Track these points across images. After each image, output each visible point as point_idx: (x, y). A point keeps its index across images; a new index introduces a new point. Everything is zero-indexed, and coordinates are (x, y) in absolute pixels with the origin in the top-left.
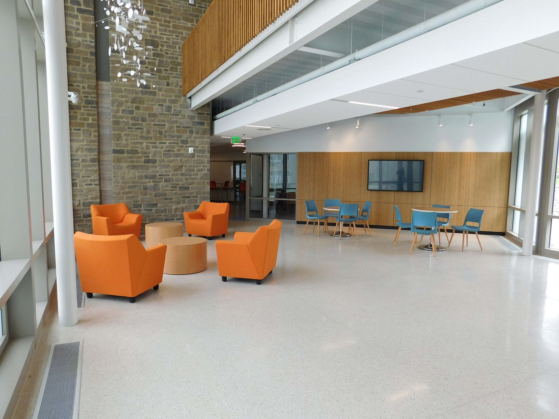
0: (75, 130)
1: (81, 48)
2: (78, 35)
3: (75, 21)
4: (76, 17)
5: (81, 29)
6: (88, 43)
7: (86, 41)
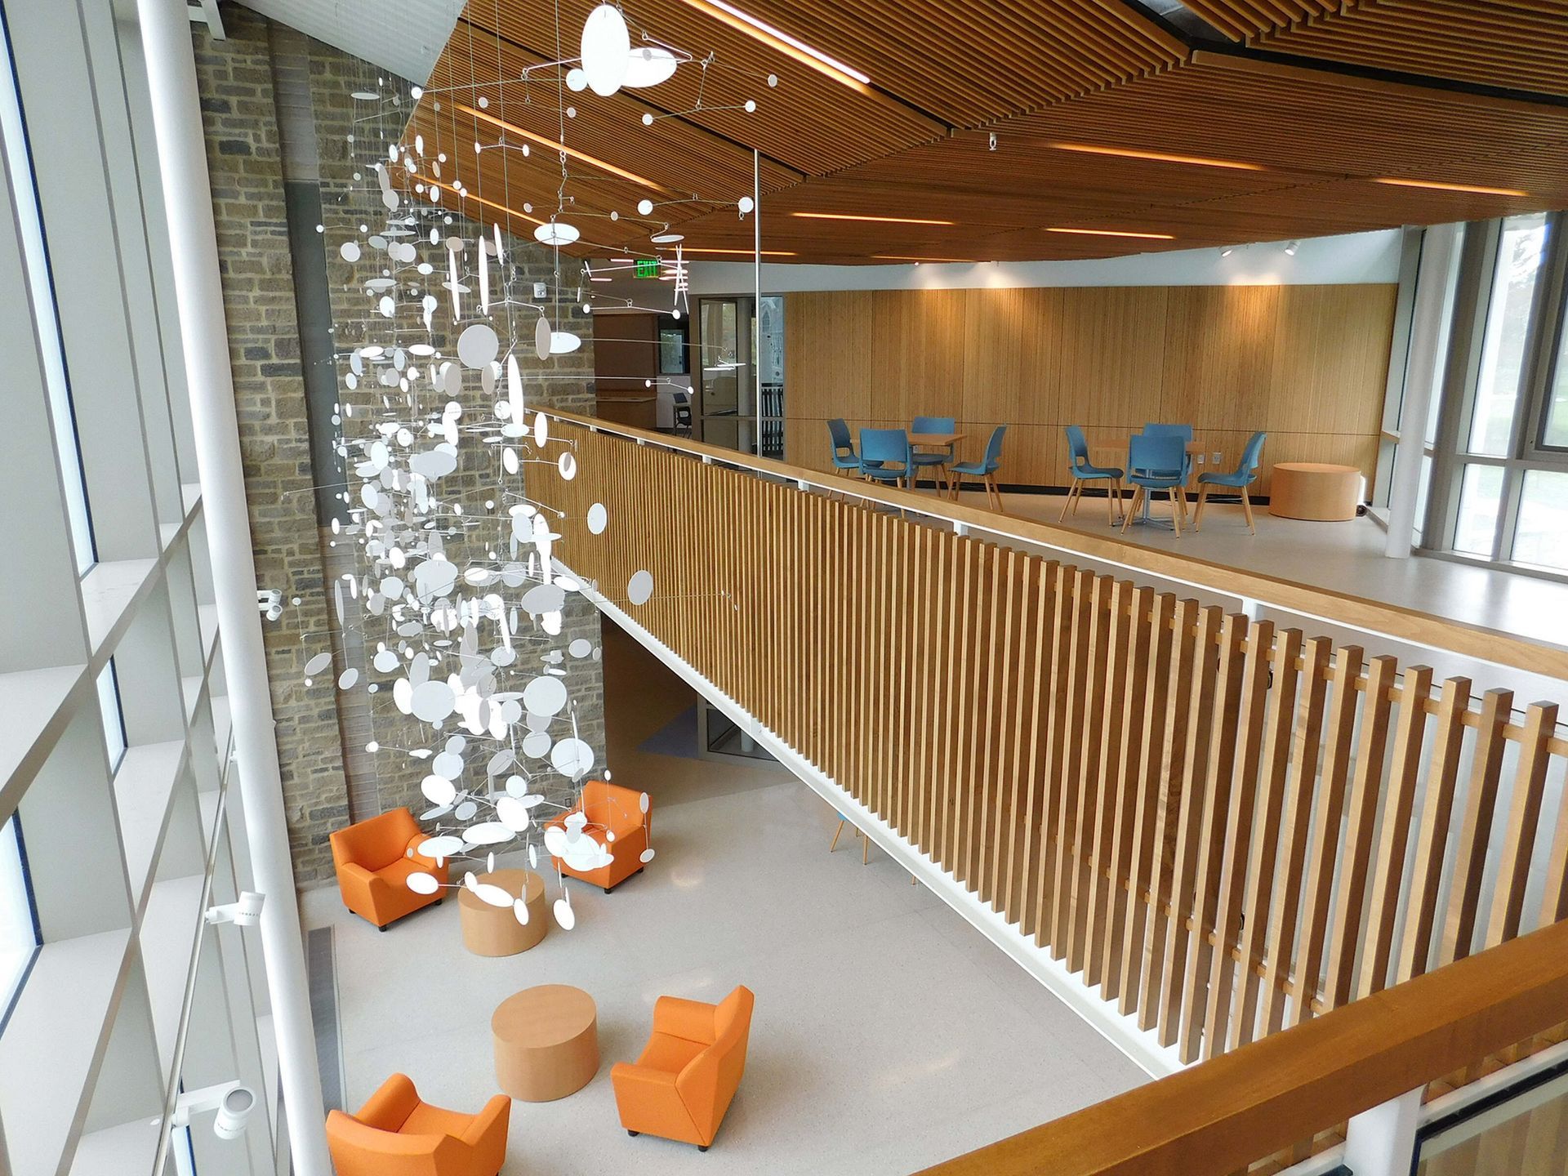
0: (278, 653)
1: (277, 460)
2: (268, 430)
3: (258, 397)
4: (261, 387)
5: (274, 414)
6: (293, 445)
7: (288, 441)
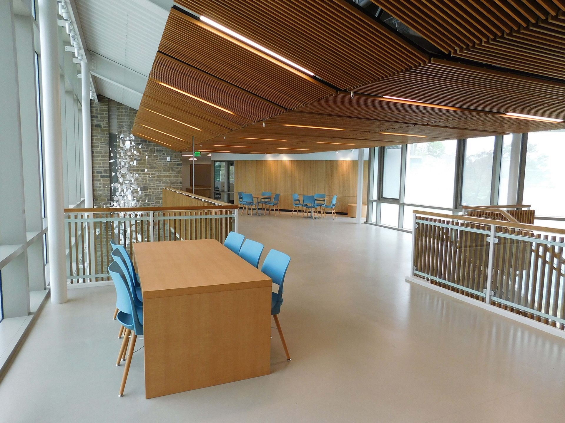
0: (98, 245)
1: (102, 198)
2: (100, 190)
3: (99, 182)
4: (99, 180)
5: (102, 187)
6: (106, 194)
7: (105, 193)
